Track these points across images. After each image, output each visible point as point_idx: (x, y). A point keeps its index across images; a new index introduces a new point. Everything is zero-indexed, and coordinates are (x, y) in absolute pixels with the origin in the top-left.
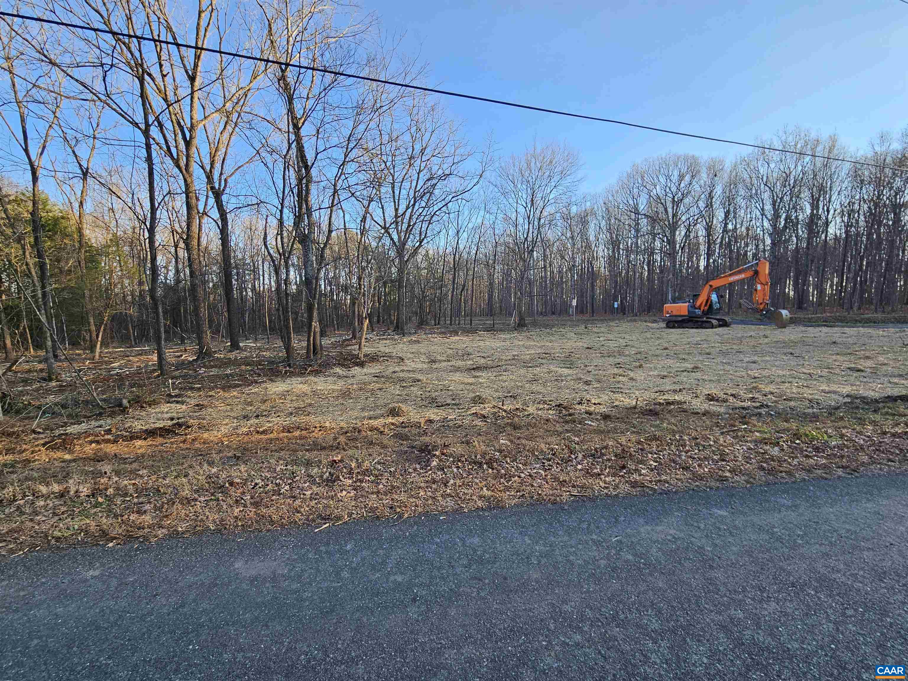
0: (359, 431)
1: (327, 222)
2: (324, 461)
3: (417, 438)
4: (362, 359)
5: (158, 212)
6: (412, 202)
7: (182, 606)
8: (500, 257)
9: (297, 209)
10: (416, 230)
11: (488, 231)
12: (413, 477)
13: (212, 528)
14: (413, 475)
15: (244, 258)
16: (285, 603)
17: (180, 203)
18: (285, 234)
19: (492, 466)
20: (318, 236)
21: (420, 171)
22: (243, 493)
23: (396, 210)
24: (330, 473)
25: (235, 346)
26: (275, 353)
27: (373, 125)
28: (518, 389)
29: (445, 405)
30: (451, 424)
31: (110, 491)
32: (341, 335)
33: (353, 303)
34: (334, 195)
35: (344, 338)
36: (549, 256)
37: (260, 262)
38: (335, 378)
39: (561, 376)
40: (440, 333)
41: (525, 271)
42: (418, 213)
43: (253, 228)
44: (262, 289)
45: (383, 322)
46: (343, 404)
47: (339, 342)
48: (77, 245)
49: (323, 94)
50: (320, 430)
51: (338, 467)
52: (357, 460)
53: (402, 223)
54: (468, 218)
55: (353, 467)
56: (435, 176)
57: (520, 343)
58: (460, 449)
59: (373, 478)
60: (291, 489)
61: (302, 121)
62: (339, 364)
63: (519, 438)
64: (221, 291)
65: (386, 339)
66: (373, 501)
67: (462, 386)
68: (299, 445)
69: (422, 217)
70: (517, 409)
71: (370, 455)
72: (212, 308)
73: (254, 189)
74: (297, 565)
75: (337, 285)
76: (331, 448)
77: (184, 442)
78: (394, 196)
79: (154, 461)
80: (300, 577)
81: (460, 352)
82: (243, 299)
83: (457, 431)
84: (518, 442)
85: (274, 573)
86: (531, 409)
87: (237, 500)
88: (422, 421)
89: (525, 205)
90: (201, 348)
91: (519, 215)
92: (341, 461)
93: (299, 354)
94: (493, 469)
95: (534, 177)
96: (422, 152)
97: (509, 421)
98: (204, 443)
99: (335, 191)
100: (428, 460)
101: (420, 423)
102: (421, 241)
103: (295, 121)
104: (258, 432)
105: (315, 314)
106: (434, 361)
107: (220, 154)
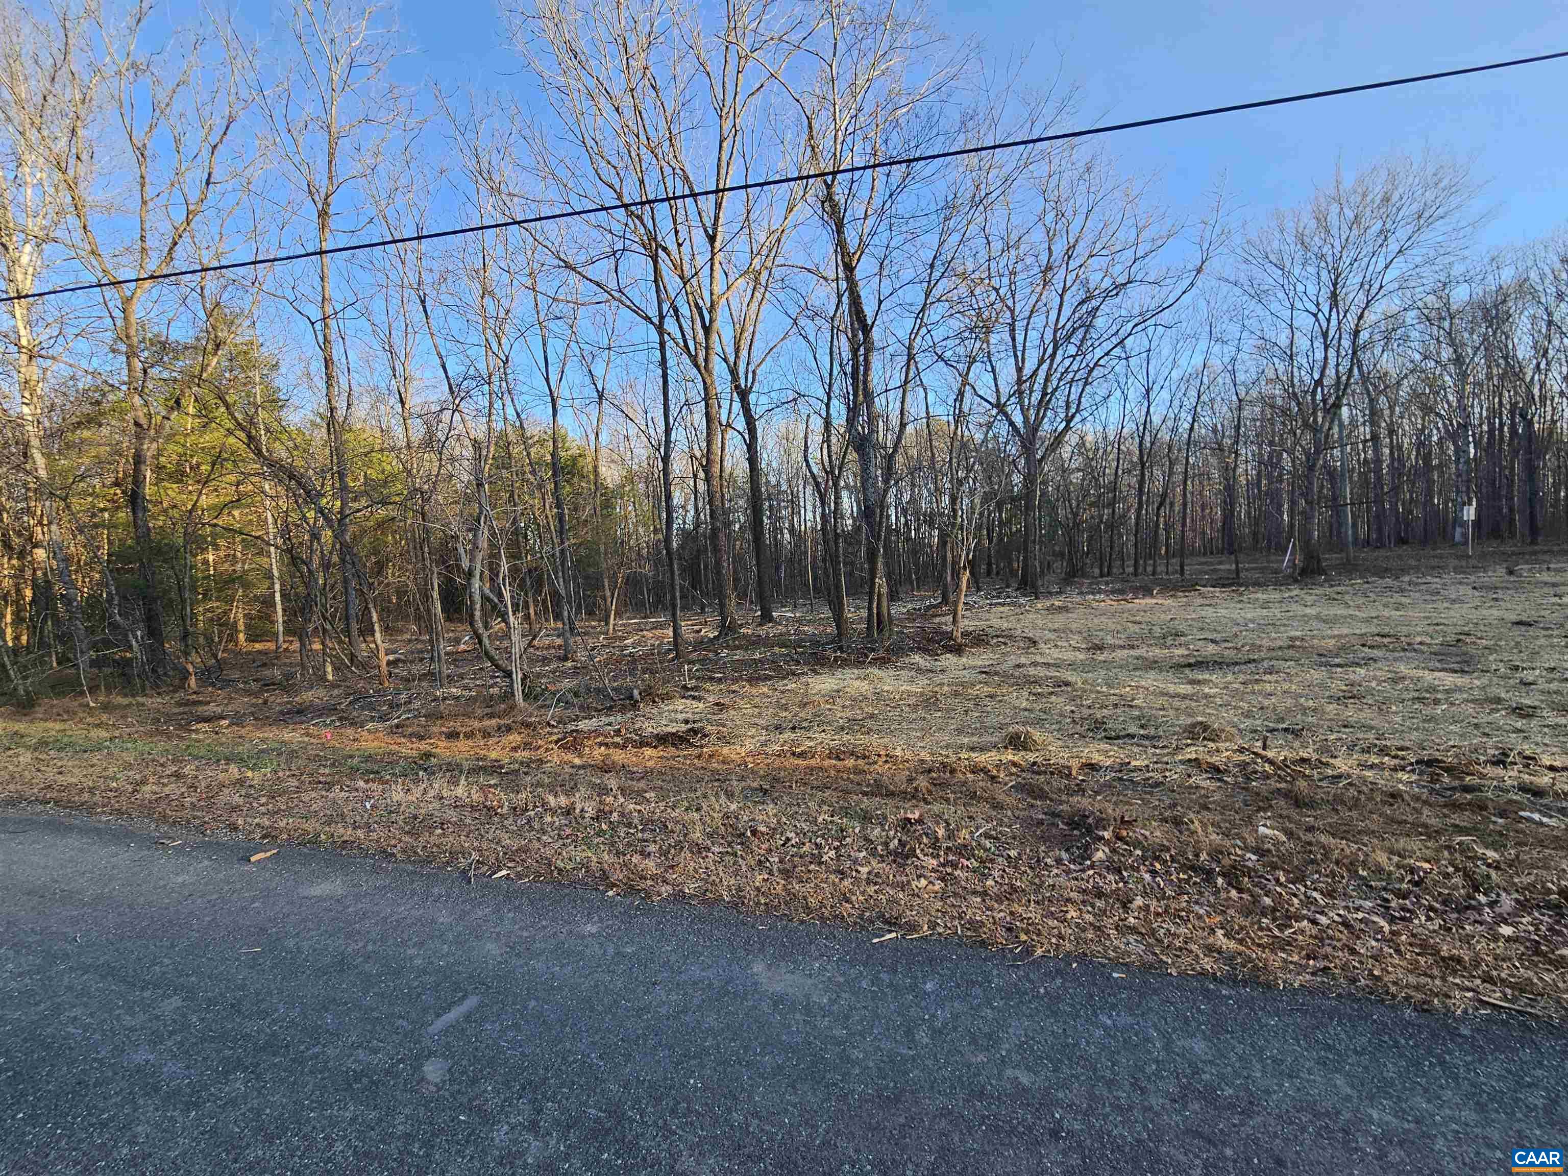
0: (953, 771)
1: (898, 412)
2: (892, 818)
3: (1064, 798)
4: (959, 640)
5: (674, 433)
6: (1050, 351)
7: (684, 1011)
8: (1249, 429)
9: (851, 398)
10: (1059, 400)
11: (1220, 380)
12: (1054, 877)
13: (727, 899)
14: (1056, 871)
15: (779, 484)
16: (823, 1057)
17: (698, 417)
18: (834, 440)
19: (1238, 882)
20: (885, 435)
21: (1064, 290)
22: (770, 851)
23: (1019, 370)
24: (900, 840)
25: (766, 617)
26: (821, 628)
27: (973, 229)
28: (1304, 714)
29: (1124, 737)
30: (1138, 777)
31: (615, 816)
32: (923, 598)
33: (943, 542)
34: (908, 365)
35: (928, 603)
36: (1387, 412)
37: (801, 487)
38: (913, 673)
39: (1433, 689)
40: (1113, 592)
41: (1318, 452)
42: (1061, 369)
43: (791, 437)
44: (803, 528)
45: (998, 574)
46: (924, 718)
47: (920, 609)
48: (593, 487)
49: (888, 204)
50: (886, 762)
51: (915, 831)
52: (948, 824)
53: (1031, 392)
54: (1171, 359)
55: (940, 836)
56: (1097, 292)
57: (1308, 611)
58: (1158, 834)
59: (976, 865)
60: (839, 856)
61: (857, 257)
62: (919, 648)
63: (1310, 829)
64: (749, 536)
65: (1003, 605)
66: (974, 908)
67: (1161, 701)
68: (852, 782)
69: (1071, 375)
70: (1303, 760)
71: (971, 818)
72: (738, 559)
73: (791, 378)
74: (844, 995)
75: (917, 513)
76: (905, 796)
77: (699, 757)
78: (1014, 347)
79: (663, 781)
80: (847, 1017)
81: (1157, 629)
82: (777, 544)
83: (1151, 793)
84: (1309, 837)
85: (807, 996)
86: (1342, 764)
87: (760, 860)
88: (1075, 764)
89: (1314, 309)
90: (724, 619)
91: (1297, 334)
92: (920, 821)
93: (855, 631)
94: (1240, 891)
95: (1337, 244)
96: (1069, 255)
97: (1283, 785)
98: (723, 762)
99: (911, 357)
100: (1087, 847)
101: (1069, 768)
102: (1069, 420)
103: (847, 259)
104: (793, 754)
105: (880, 565)
106: (1100, 648)
107: (747, 335)
